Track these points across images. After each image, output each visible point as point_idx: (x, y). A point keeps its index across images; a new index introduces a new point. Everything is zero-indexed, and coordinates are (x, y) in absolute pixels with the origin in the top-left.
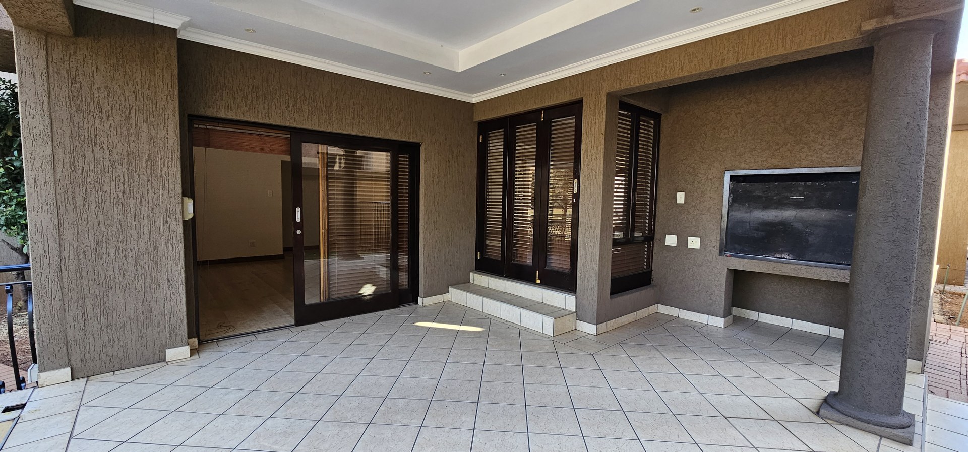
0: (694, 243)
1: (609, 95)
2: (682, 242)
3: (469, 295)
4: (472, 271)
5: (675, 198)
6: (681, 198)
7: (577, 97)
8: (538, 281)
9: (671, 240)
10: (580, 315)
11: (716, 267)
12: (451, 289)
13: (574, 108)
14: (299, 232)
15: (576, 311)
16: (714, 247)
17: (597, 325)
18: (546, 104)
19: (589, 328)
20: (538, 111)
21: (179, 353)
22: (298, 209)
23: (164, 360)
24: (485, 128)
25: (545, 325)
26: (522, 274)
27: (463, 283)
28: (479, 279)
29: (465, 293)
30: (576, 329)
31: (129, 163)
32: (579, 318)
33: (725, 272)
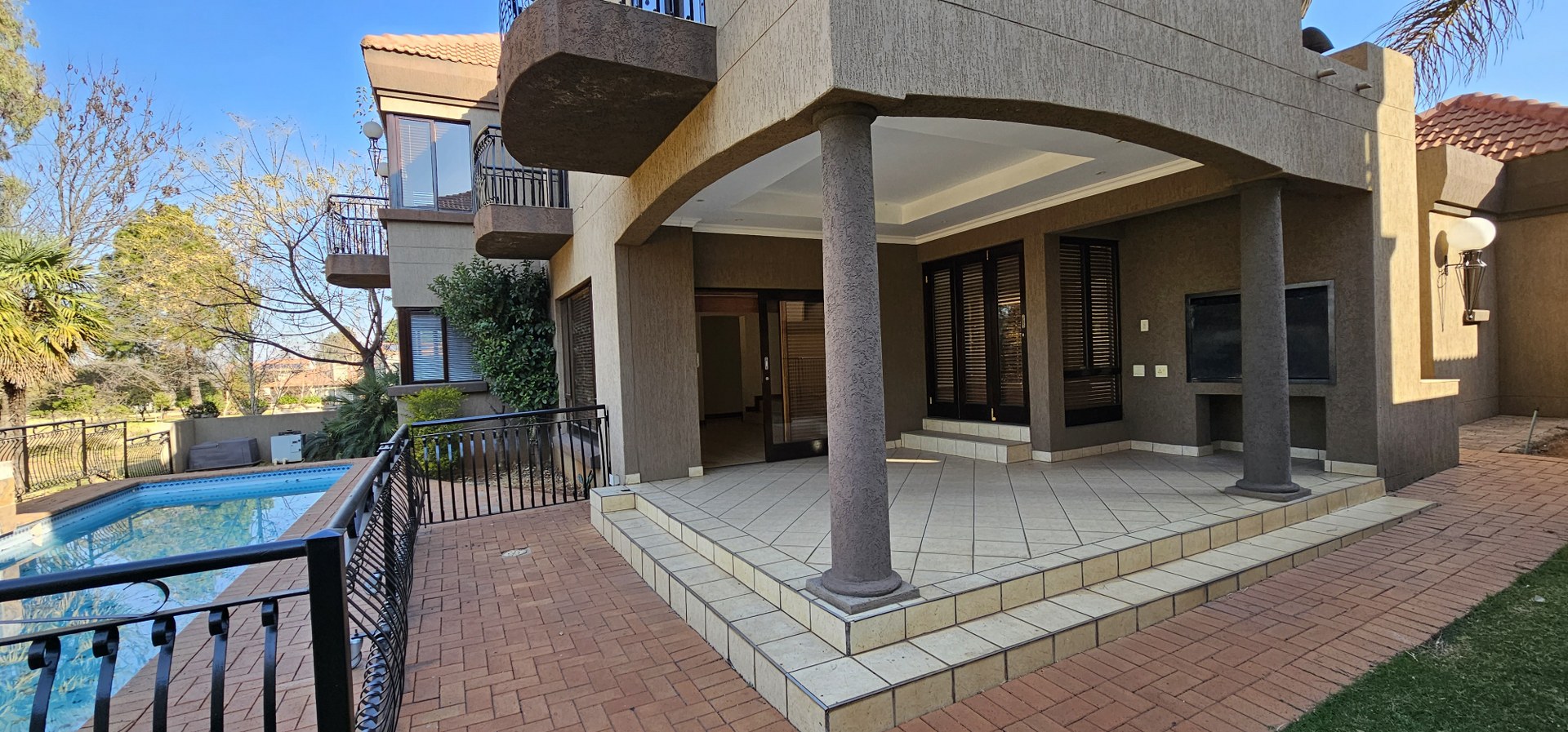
0: (1162, 371)
1: (1046, 235)
2: (1150, 371)
3: (923, 437)
4: (925, 417)
5: (1139, 326)
6: (1145, 326)
7: (1019, 238)
8: (994, 419)
9: (1139, 371)
10: (1035, 445)
11: (1185, 394)
12: (902, 435)
13: (1015, 249)
14: (767, 378)
15: (1031, 442)
16: (1181, 374)
17: (1051, 452)
18: (989, 245)
19: (1045, 456)
20: (983, 251)
21: (697, 471)
22: (766, 359)
23: (688, 476)
24: (930, 269)
25: (1000, 454)
26: (978, 414)
27: (918, 429)
28: (929, 424)
29: (918, 437)
30: (1032, 459)
31: (668, 329)
32: (1034, 448)
33: (1194, 398)
